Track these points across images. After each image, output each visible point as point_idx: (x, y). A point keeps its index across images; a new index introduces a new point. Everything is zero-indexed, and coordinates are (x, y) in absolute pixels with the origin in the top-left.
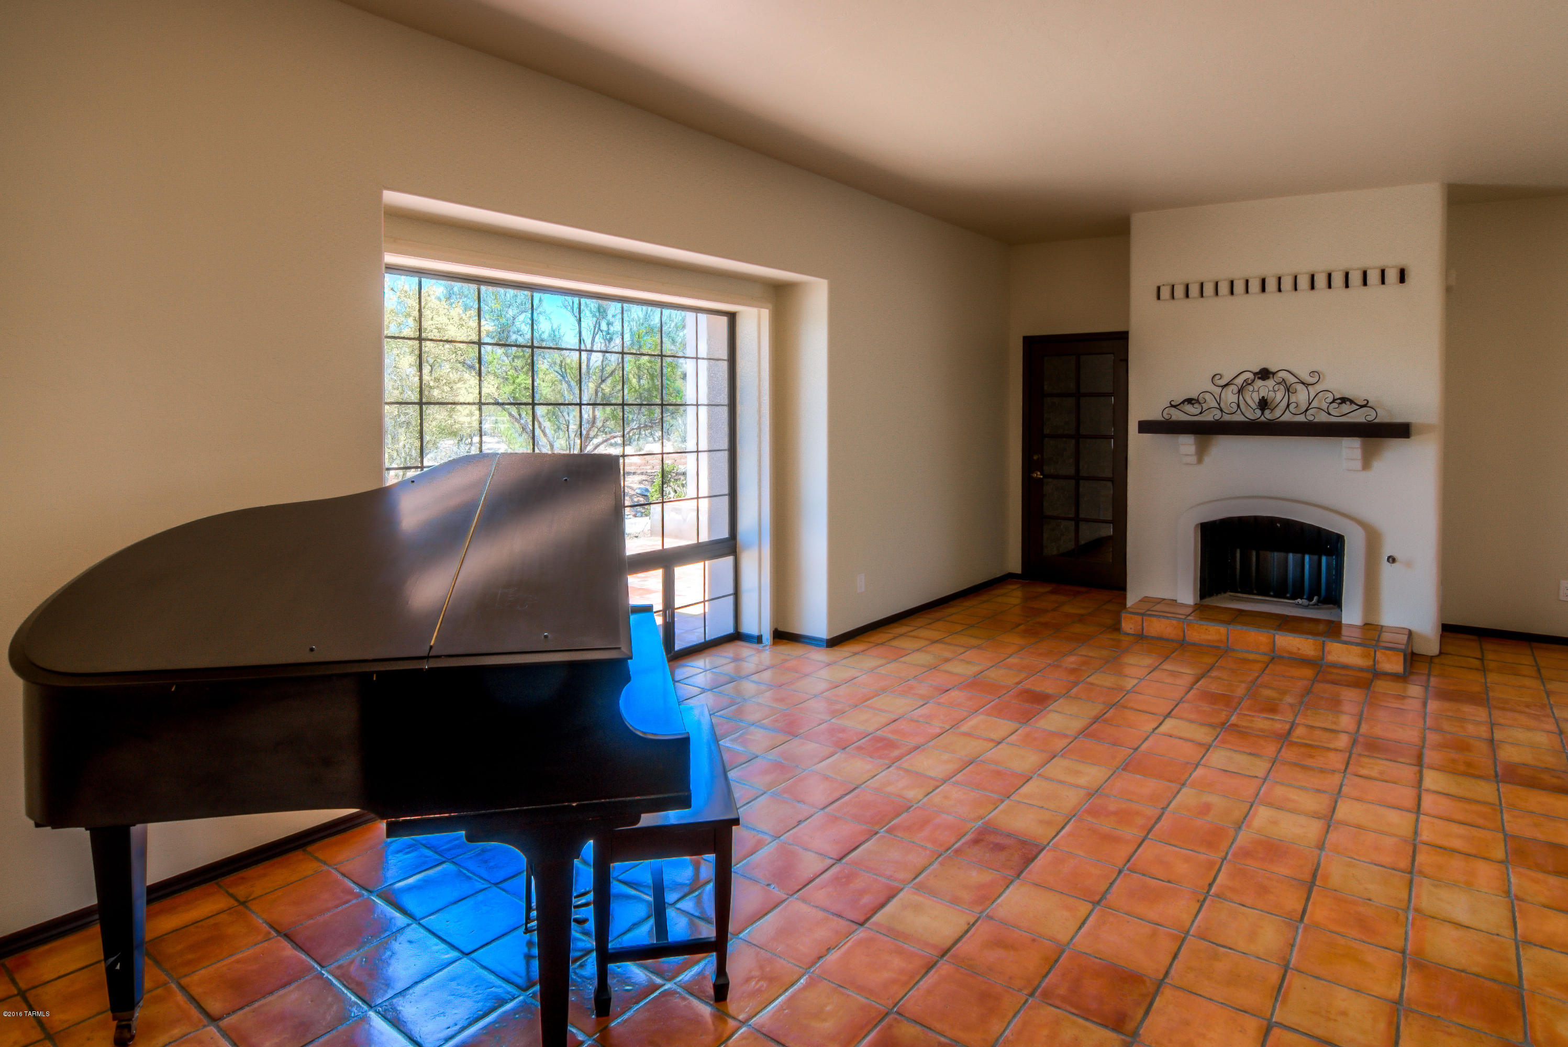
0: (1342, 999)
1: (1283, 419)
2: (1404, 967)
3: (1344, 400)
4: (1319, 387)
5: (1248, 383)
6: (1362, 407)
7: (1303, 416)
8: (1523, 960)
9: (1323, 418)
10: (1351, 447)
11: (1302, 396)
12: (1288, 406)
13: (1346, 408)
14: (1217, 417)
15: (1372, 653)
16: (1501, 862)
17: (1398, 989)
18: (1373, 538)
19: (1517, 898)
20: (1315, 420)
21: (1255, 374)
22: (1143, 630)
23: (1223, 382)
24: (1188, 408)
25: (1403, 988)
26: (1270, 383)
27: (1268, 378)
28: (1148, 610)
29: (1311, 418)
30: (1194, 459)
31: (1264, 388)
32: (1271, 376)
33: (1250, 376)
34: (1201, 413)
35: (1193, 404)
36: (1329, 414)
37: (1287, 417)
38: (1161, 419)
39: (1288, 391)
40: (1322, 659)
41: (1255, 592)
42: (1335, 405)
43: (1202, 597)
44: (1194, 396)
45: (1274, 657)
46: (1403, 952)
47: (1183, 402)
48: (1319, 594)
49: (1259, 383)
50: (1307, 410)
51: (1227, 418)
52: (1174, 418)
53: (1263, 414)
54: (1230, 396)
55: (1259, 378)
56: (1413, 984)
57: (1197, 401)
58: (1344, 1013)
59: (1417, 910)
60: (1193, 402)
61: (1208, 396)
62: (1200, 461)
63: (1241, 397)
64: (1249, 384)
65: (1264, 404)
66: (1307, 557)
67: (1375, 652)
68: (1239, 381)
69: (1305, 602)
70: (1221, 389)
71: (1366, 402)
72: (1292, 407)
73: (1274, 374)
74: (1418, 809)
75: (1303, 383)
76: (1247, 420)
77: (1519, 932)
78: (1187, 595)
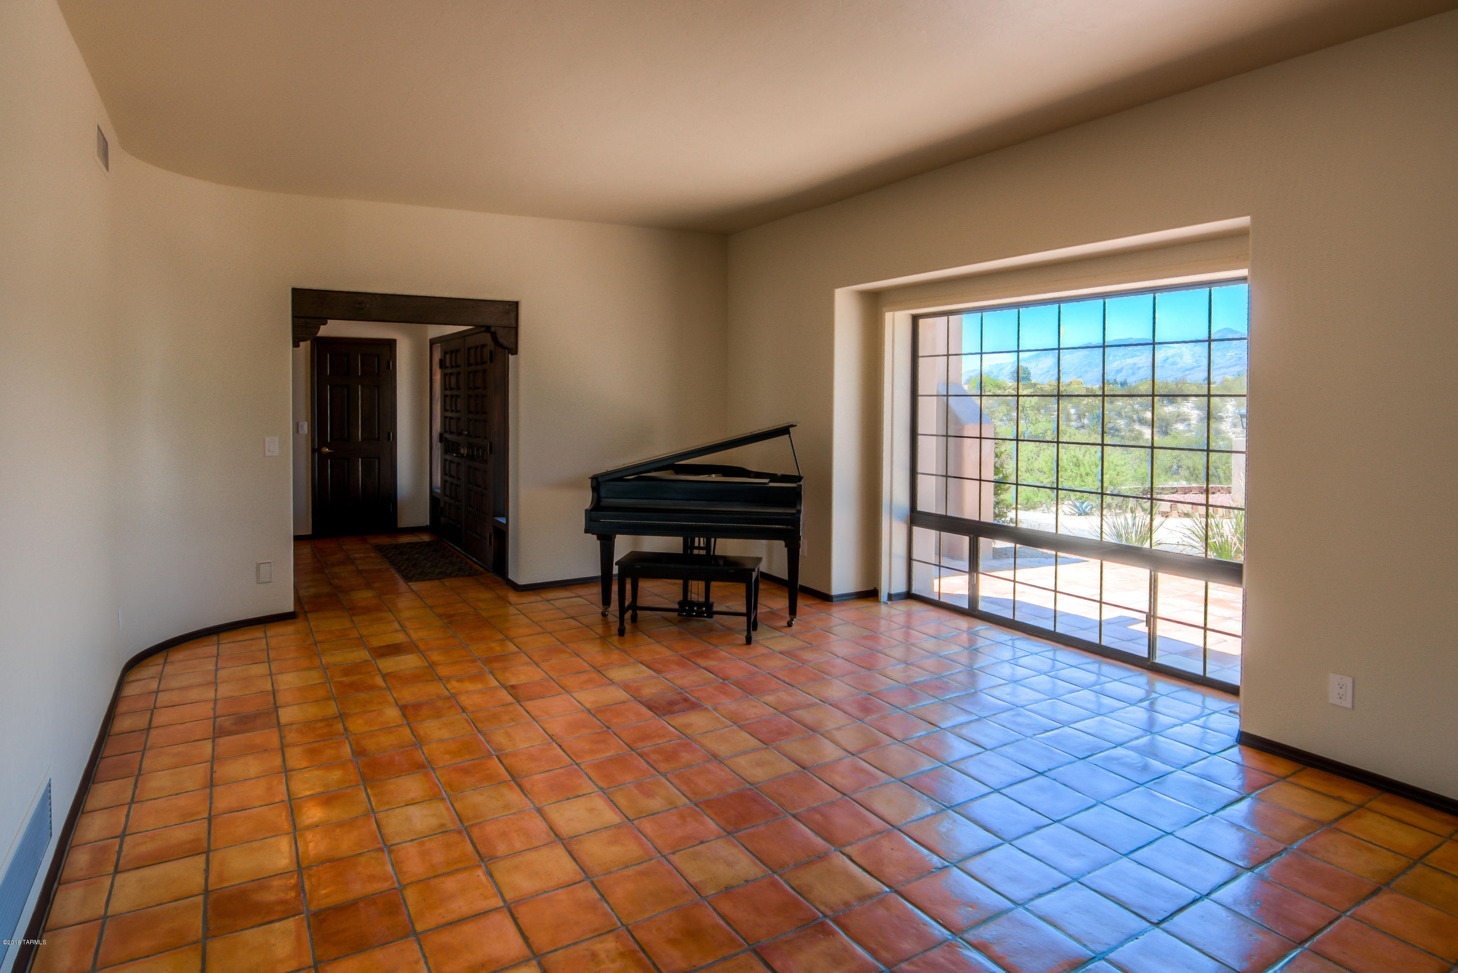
0: (445, 734)
2: (429, 762)
8: (367, 800)
16: (405, 887)
17: (425, 751)
19: (381, 850)
25: (423, 753)
46: (434, 769)
56: (420, 757)
58: (439, 729)
59: (443, 799)
74: (511, 910)
77: (374, 819)
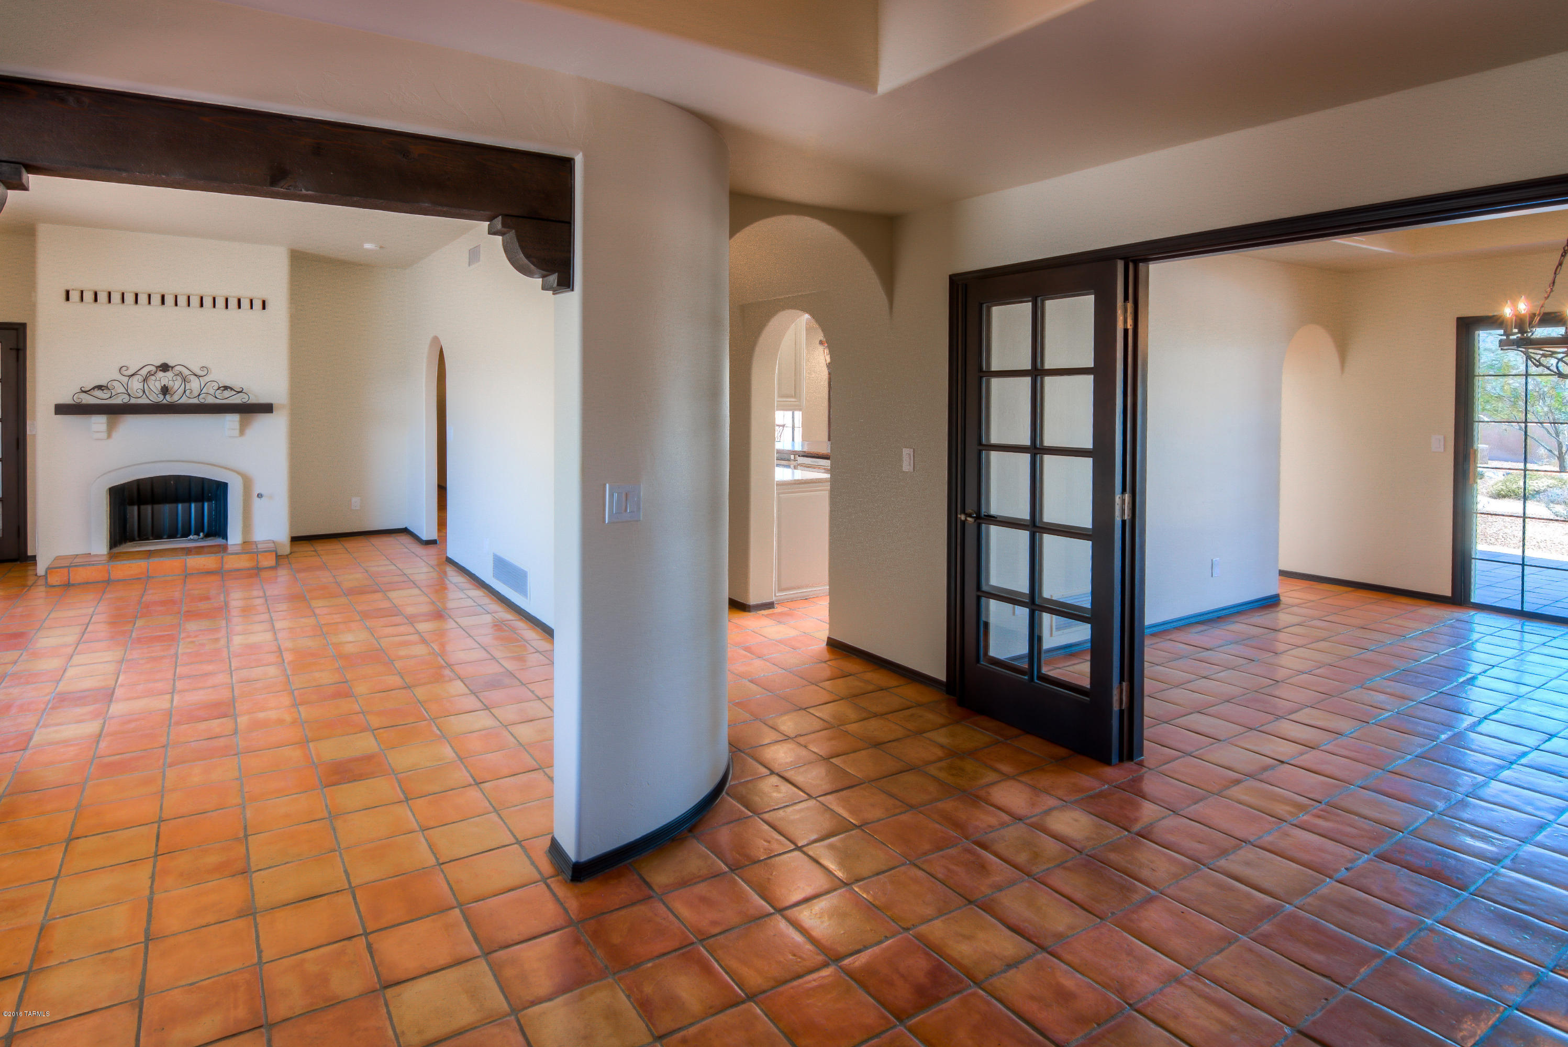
1: (181, 401)
3: (226, 388)
4: (207, 379)
5: (150, 374)
6: (239, 392)
7: (196, 399)
9: (211, 400)
10: (232, 420)
11: (195, 385)
12: (185, 392)
13: (227, 393)
14: (125, 401)
15: (256, 557)
16: (360, 620)
18: (248, 483)
20: (205, 402)
21: (157, 367)
22: (69, 579)
23: (130, 372)
24: (98, 393)
26: (169, 374)
27: (168, 370)
28: (72, 563)
29: (202, 401)
30: (105, 435)
31: (165, 378)
32: (170, 369)
33: (154, 369)
34: (110, 398)
35: (103, 390)
36: (216, 398)
37: (184, 400)
38: (72, 402)
39: (185, 380)
40: (221, 568)
41: (151, 538)
42: (219, 391)
43: (111, 548)
44: (104, 383)
45: (187, 575)
47: (94, 388)
48: (203, 531)
49: (161, 374)
50: (199, 395)
51: (133, 401)
52: (84, 402)
53: (165, 397)
54: (136, 385)
55: (161, 370)
57: (107, 388)
59: (332, 644)
60: (103, 388)
61: (115, 384)
62: (109, 436)
63: (145, 384)
64: (152, 375)
65: (165, 390)
66: (193, 505)
67: (257, 555)
68: (144, 372)
69: (196, 537)
70: (128, 378)
71: (242, 389)
72: (188, 392)
73: (172, 367)
75: (196, 375)
76: (152, 402)
78: (100, 546)
